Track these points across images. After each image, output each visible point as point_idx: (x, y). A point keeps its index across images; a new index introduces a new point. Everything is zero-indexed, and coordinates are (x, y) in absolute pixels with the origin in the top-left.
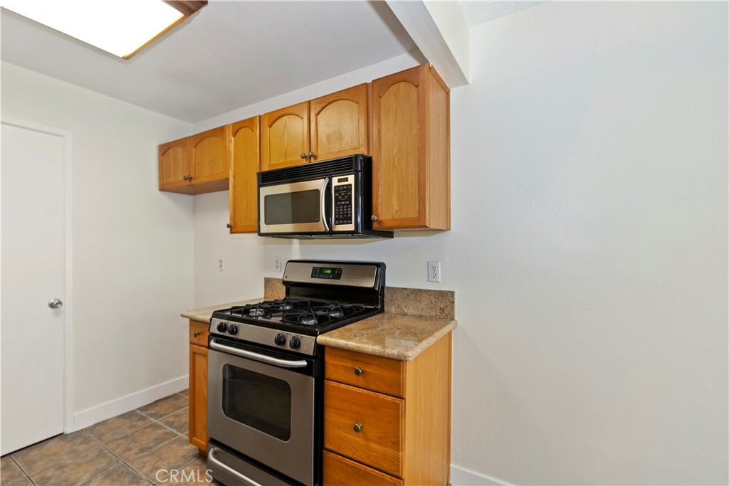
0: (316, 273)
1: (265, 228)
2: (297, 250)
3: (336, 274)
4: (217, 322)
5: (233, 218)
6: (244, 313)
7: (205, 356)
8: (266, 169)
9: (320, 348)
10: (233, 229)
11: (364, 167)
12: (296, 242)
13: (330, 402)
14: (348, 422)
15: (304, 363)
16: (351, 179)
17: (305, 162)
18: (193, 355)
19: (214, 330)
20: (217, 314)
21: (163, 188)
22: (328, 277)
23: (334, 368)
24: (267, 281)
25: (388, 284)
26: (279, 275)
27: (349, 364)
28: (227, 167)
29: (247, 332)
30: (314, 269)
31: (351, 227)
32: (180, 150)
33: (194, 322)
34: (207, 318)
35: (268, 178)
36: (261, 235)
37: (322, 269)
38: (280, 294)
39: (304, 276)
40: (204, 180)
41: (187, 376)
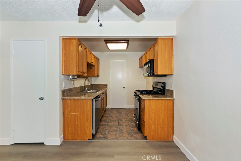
1: (145, 75)
4: (135, 92)
9: (140, 97)
11: (152, 62)
15: (138, 99)
32: (140, 59)
38: (153, 89)
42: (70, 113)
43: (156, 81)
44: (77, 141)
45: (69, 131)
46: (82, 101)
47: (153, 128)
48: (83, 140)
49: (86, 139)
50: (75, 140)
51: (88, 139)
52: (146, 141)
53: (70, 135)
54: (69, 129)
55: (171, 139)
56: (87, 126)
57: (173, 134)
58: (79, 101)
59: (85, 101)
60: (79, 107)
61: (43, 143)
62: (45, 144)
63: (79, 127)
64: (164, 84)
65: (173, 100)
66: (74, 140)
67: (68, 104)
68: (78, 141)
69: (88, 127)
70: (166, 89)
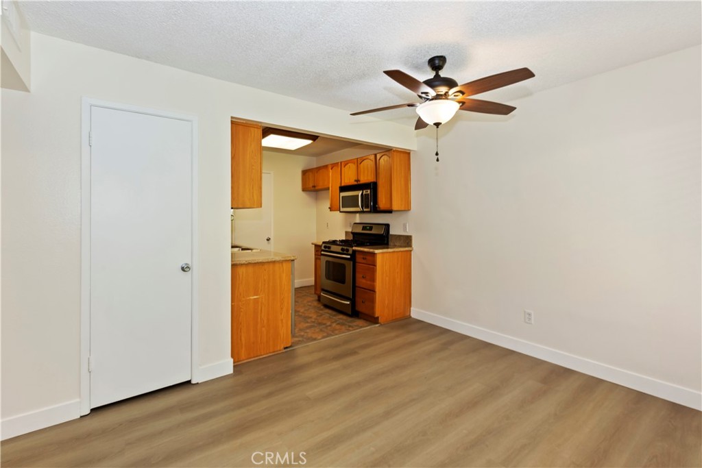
0: (364, 228)
1: (342, 209)
2: (358, 218)
3: (371, 229)
4: (324, 245)
5: (331, 205)
6: (334, 242)
7: (320, 259)
8: (343, 185)
9: (354, 252)
10: (331, 209)
11: (373, 186)
12: (358, 215)
13: (357, 270)
14: (361, 276)
15: (349, 257)
16: (369, 191)
17: (356, 183)
18: (316, 259)
19: (323, 248)
20: (324, 243)
21: (304, 190)
22: (368, 230)
23: (359, 258)
24: (346, 232)
25: (391, 233)
26: (350, 230)
27: (362, 256)
28: (329, 182)
29: (334, 248)
30: (363, 227)
31: (368, 210)
32: (311, 173)
33: (316, 246)
34: (321, 244)
35: (343, 189)
36: (340, 212)
37: (366, 227)
38: (351, 238)
39: (359, 230)
40: (320, 188)
41: (313, 279)
42: (244, 297)
43: (358, 221)
44: (261, 357)
45: (241, 340)
46: (271, 265)
47: (386, 302)
48: (274, 352)
49: (279, 349)
50: (257, 356)
51: (282, 347)
52: (377, 325)
53: (244, 349)
54: (241, 337)
55: (408, 314)
56: (282, 320)
57: (410, 307)
58: (266, 266)
59: (277, 265)
60: (265, 281)
61: (189, 382)
62: (193, 382)
63: (263, 327)
64: (387, 226)
65: (411, 251)
66: (254, 357)
67: (241, 276)
68: (264, 356)
69: (284, 321)
70: (391, 235)
